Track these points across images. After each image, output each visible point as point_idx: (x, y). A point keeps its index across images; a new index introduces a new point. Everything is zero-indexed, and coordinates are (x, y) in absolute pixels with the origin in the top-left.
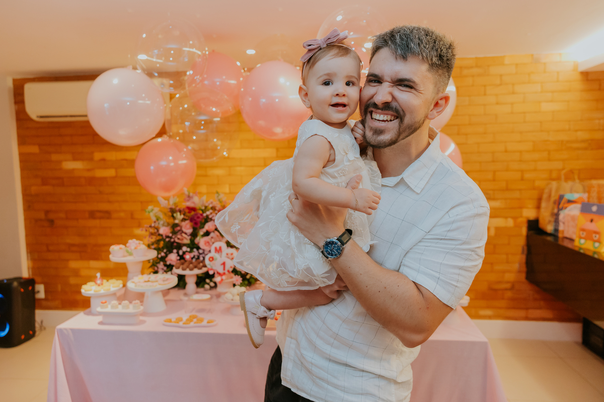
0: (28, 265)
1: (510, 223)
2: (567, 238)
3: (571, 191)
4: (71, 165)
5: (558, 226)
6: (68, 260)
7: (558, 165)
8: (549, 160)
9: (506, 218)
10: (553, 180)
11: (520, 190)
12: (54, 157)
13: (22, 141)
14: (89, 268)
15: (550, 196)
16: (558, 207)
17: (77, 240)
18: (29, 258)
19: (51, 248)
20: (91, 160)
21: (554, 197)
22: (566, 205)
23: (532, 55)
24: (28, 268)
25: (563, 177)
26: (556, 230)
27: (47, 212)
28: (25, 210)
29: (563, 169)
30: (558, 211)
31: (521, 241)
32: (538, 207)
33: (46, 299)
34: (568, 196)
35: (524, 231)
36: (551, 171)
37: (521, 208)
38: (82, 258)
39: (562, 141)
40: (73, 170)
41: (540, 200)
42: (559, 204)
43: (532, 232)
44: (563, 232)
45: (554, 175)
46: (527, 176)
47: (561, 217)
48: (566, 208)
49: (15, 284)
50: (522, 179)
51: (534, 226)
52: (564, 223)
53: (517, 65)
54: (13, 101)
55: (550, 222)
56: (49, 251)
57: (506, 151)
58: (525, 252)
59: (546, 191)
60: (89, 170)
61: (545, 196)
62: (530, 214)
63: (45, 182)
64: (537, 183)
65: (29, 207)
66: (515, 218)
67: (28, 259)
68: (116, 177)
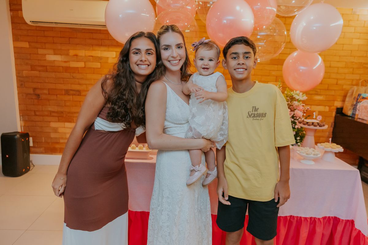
0: (21, 124)
1: (327, 109)
2: (360, 119)
3: (365, 92)
4: (52, 58)
5: (356, 112)
6: (50, 122)
7: (357, 77)
8: (353, 74)
9: (325, 106)
10: (354, 85)
11: (335, 90)
12: (41, 51)
13: (16, 38)
14: (65, 127)
15: (352, 94)
16: (357, 101)
17: (55, 109)
18: (22, 120)
19: (37, 113)
20: (68, 55)
21: (355, 95)
22: (361, 100)
23: (353, 9)
24: (21, 126)
25: (360, 84)
26: (354, 114)
27: (35, 89)
28: (18, 87)
29: (360, 80)
30: (357, 103)
31: (332, 120)
32: (344, 101)
33: (33, 147)
34: (363, 95)
35: (334, 114)
36: (353, 80)
37: (334, 101)
38: (59, 121)
39: (361, 63)
40: (54, 61)
41: (345, 96)
42: (358, 99)
43: (338, 115)
44: (358, 115)
45: (354, 83)
46: (340, 82)
47: (358, 107)
48: (361, 102)
49: (18, 136)
50: (337, 84)
51: (340, 111)
52: (359, 110)
53: (343, 14)
54: (9, 9)
55: (350, 109)
56: (36, 115)
57: (330, 67)
58: (333, 126)
59: (350, 91)
60: (65, 62)
61: (349, 94)
62: (338, 104)
63: (33, 68)
64: (344, 87)
65: (22, 85)
66: (330, 106)
67: (20, 120)
68: (85, 67)
